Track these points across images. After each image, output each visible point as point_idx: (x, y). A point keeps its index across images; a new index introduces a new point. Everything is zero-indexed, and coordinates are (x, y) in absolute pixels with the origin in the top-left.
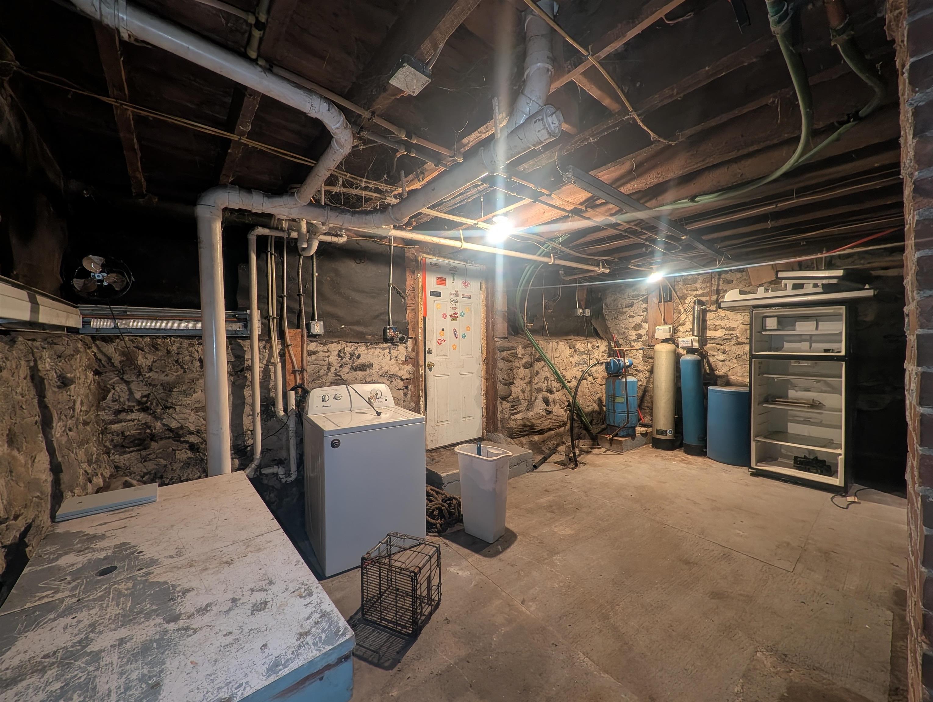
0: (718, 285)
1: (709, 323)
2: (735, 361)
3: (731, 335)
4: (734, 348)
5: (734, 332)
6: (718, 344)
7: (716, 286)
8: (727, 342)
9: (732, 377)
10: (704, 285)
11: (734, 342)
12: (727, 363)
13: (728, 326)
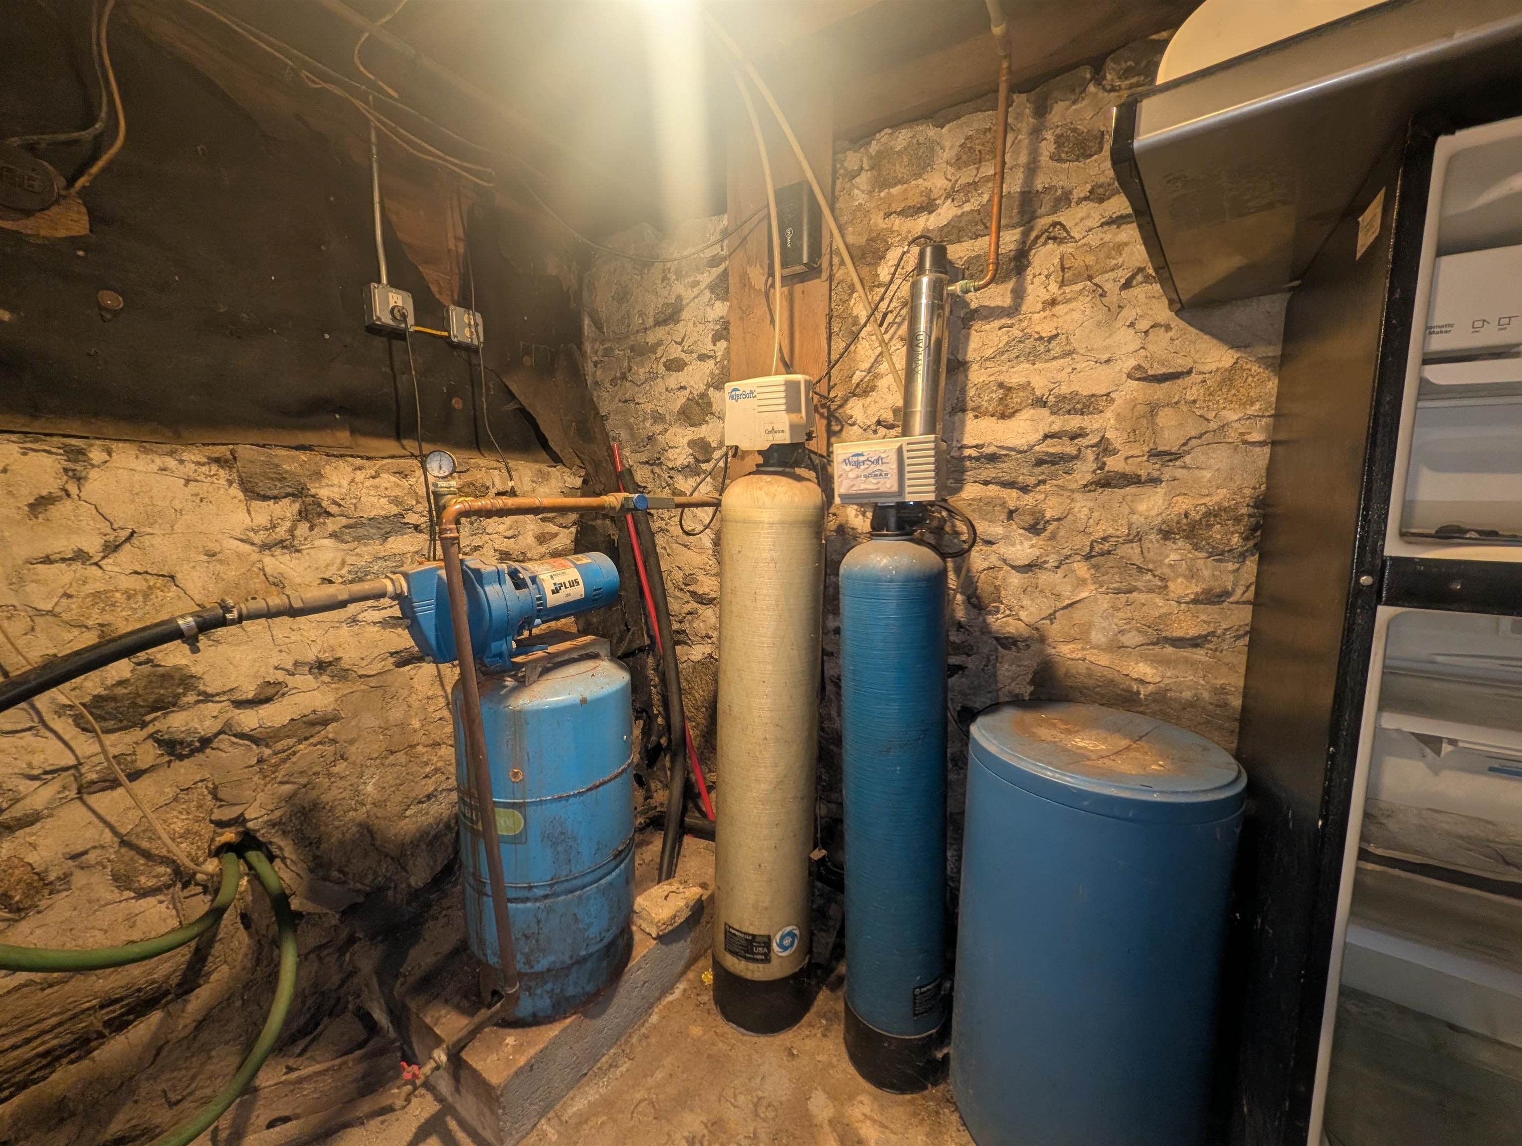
0: (1032, 168)
1: (976, 376)
2: (1081, 569)
3: (1073, 438)
4: (1082, 506)
5: (1091, 423)
6: (1010, 485)
7: (1020, 175)
8: (1054, 476)
9: (1065, 650)
10: (967, 176)
11: (1085, 471)
12: (1044, 578)
13: (1065, 390)
